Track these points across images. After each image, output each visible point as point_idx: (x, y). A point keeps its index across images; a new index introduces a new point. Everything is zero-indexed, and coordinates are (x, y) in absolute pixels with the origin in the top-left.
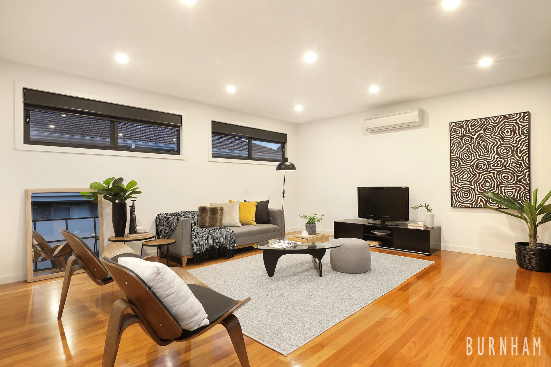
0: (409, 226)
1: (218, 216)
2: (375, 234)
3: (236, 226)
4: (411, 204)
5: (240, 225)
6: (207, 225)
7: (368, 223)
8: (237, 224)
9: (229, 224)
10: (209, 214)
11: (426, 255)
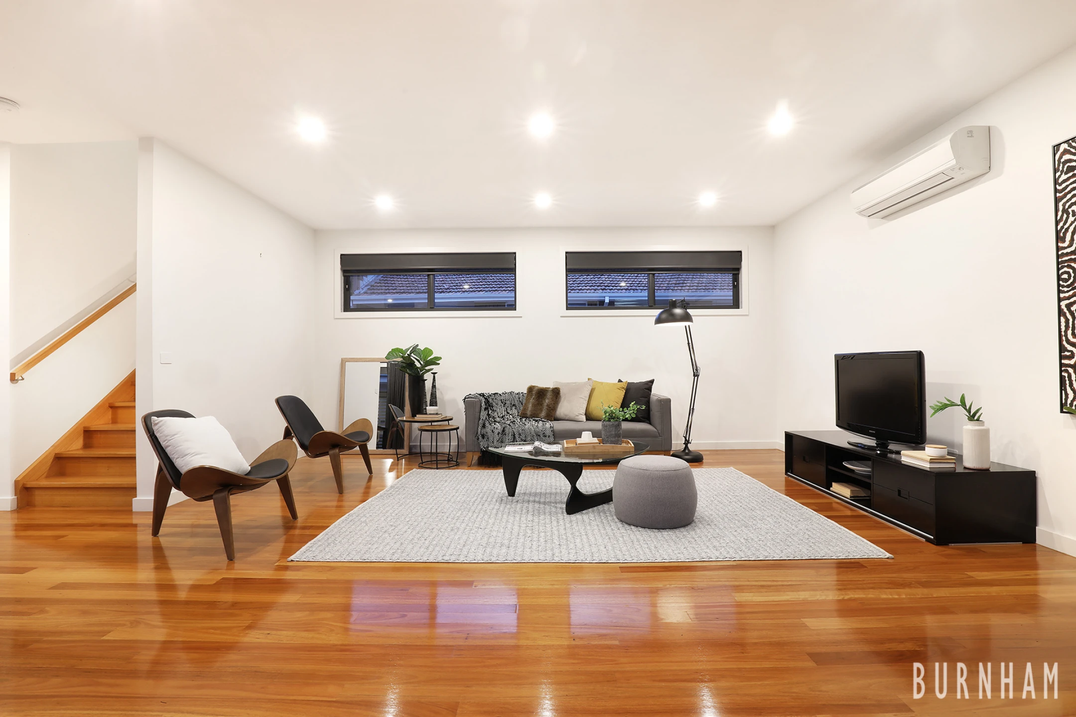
0: (904, 455)
1: (545, 402)
2: (852, 471)
3: (575, 420)
4: (931, 399)
5: (584, 418)
6: (529, 413)
7: (849, 443)
8: (576, 417)
9: (566, 415)
10: (533, 397)
11: (928, 540)
